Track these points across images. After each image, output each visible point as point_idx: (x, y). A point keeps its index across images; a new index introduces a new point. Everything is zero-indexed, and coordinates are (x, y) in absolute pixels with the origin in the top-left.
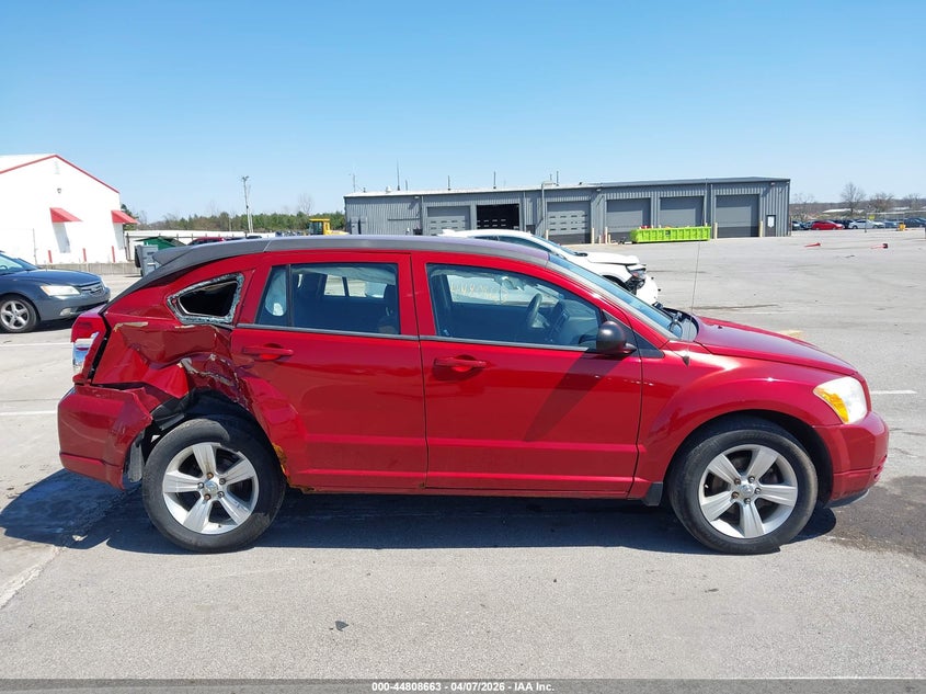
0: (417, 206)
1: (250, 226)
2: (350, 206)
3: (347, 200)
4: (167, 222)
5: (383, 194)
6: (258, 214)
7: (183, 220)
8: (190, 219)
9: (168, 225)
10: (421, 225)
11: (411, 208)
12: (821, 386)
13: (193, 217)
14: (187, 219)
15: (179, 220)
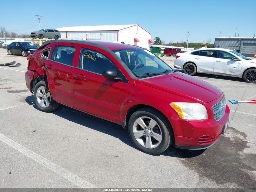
0: (239, 42)
1: (188, 46)
2: (216, 41)
3: (216, 39)
4: (170, 44)
5: (228, 38)
6: (194, 43)
7: (174, 43)
8: (176, 43)
9: (169, 45)
10: (240, 48)
11: (237, 43)
12: (173, 103)
13: (177, 43)
14: (175, 43)
15: (173, 43)
